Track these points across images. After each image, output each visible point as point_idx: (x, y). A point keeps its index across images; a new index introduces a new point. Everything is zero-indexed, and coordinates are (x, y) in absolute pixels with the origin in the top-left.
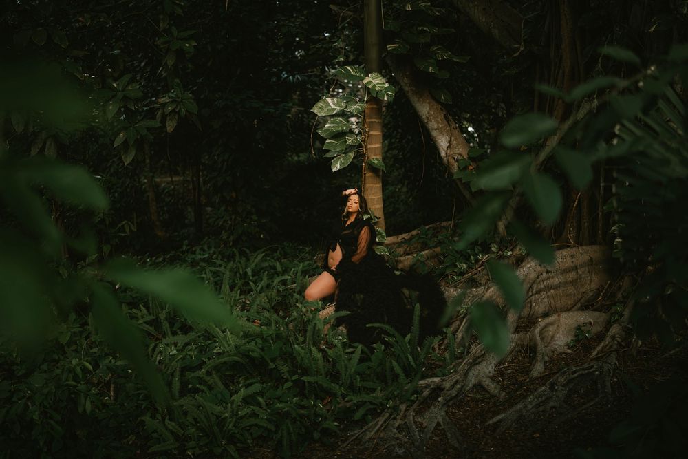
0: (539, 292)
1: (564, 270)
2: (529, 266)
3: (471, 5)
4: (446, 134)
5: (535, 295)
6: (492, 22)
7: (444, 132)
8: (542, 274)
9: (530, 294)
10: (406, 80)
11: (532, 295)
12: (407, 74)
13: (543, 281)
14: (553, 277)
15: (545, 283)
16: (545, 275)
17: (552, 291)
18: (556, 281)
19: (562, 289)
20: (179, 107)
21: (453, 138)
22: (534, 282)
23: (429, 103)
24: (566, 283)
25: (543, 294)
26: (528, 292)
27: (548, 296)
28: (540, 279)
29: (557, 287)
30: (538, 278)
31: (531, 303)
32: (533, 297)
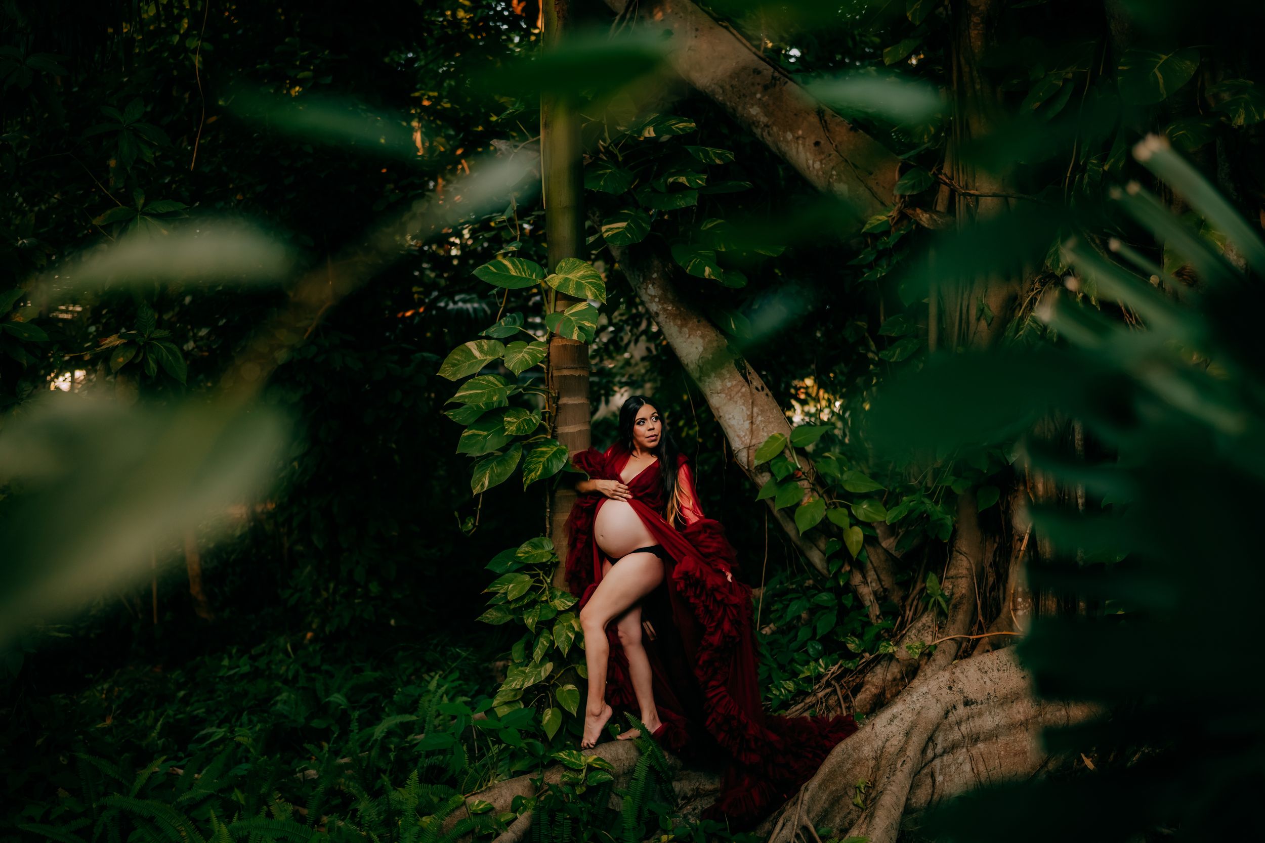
0: (952, 748)
1: (1006, 698)
2: (925, 689)
3: (789, 136)
4: (740, 402)
5: (942, 755)
6: (833, 168)
7: (737, 398)
8: (955, 707)
9: (930, 754)
10: (652, 290)
11: (935, 757)
12: (655, 276)
13: (959, 723)
14: (980, 714)
15: (963, 728)
16: (962, 711)
17: (981, 746)
18: (988, 722)
19: (1002, 740)
20: (141, 355)
21: (755, 410)
22: (937, 727)
23: (702, 337)
24: (1012, 727)
25: (961, 755)
26: (924, 751)
27: (972, 758)
28: (952, 718)
29: (991, 736)
30: (946, 718)
31: (932, 775)
32: (937, 762)
